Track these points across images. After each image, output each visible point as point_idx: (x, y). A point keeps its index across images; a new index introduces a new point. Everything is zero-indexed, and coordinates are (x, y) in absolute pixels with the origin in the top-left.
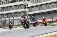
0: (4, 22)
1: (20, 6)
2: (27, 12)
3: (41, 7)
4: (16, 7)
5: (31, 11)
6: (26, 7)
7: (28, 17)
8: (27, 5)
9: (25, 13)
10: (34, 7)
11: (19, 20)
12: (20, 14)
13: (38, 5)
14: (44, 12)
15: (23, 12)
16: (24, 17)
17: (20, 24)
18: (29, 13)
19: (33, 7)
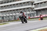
0: (15, 17)
2: (34, 8)
5: (37, 7)
6: (33, 4)
7: (34, 12)
8: (34, 2)
9: (32, 9)
11: (27, 15)
13: (43, 2)
15: (31, 8)
16: (22, 13)
17: (28, 18)
18: (35, 9)
19: (38, 4)
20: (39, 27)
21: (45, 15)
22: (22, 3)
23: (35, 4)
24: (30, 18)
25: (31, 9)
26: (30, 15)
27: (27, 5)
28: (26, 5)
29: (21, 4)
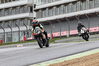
1: (23, 8)
2: (35, 18)
3: (59, 8)
4: (15, 10)
5: (42, 17)
6: (34, 9)
8: (35, 5)
9: (31, 20)
10: (47, 9)
12: (22, 21)
13: (54, 6)
14: (65, 18)
20: (47, 59)
21: (59, 33)
22: (10, 8)
23: (37, 11)
24: (28, 39)
25: (29, 21)
26: (28, 33)
27: (21, 11)
28: (19, 13)
29: (7, 11)
